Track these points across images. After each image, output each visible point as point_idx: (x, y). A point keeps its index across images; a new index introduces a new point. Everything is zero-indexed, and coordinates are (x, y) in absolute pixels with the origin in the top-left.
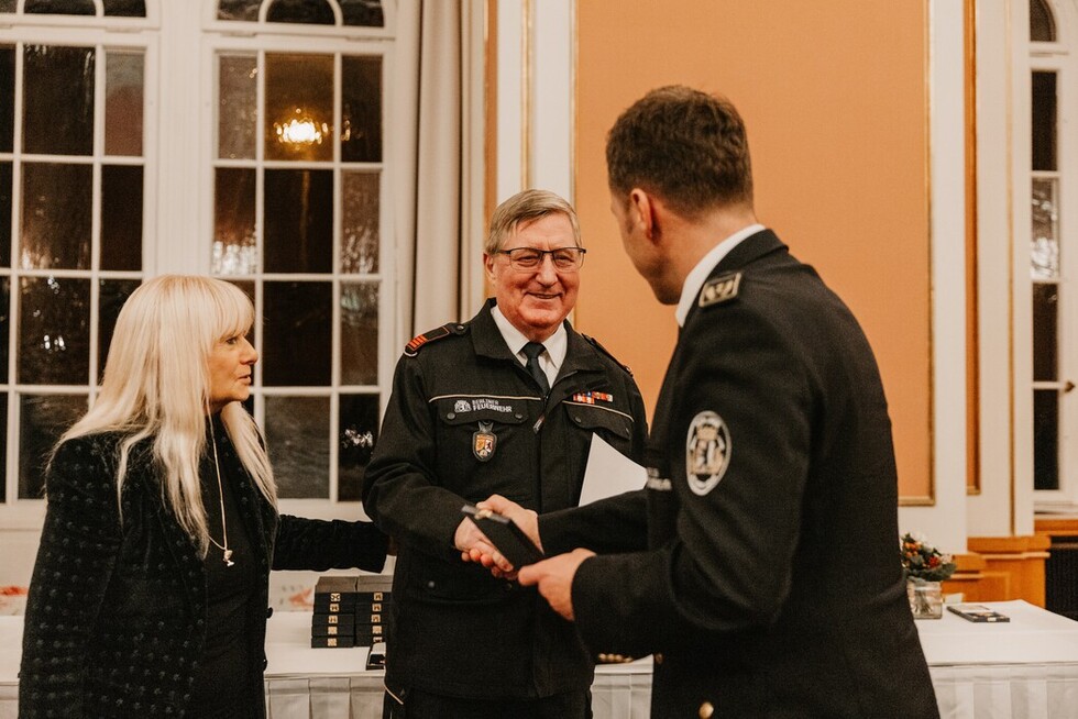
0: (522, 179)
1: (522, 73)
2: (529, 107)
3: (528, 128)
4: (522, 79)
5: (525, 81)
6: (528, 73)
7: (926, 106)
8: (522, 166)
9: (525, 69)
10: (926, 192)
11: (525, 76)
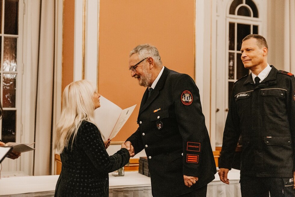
0: (83, 45)
1: (83, 13)
2: (85, 24)
3: (85, 30)
4: (83, 16)
5: (84, 16)
6: (85, 14)
7: (194, 31)
8: (83, 42)
9: (84, 13)
10: (194, 55)
11: (84, 15)
